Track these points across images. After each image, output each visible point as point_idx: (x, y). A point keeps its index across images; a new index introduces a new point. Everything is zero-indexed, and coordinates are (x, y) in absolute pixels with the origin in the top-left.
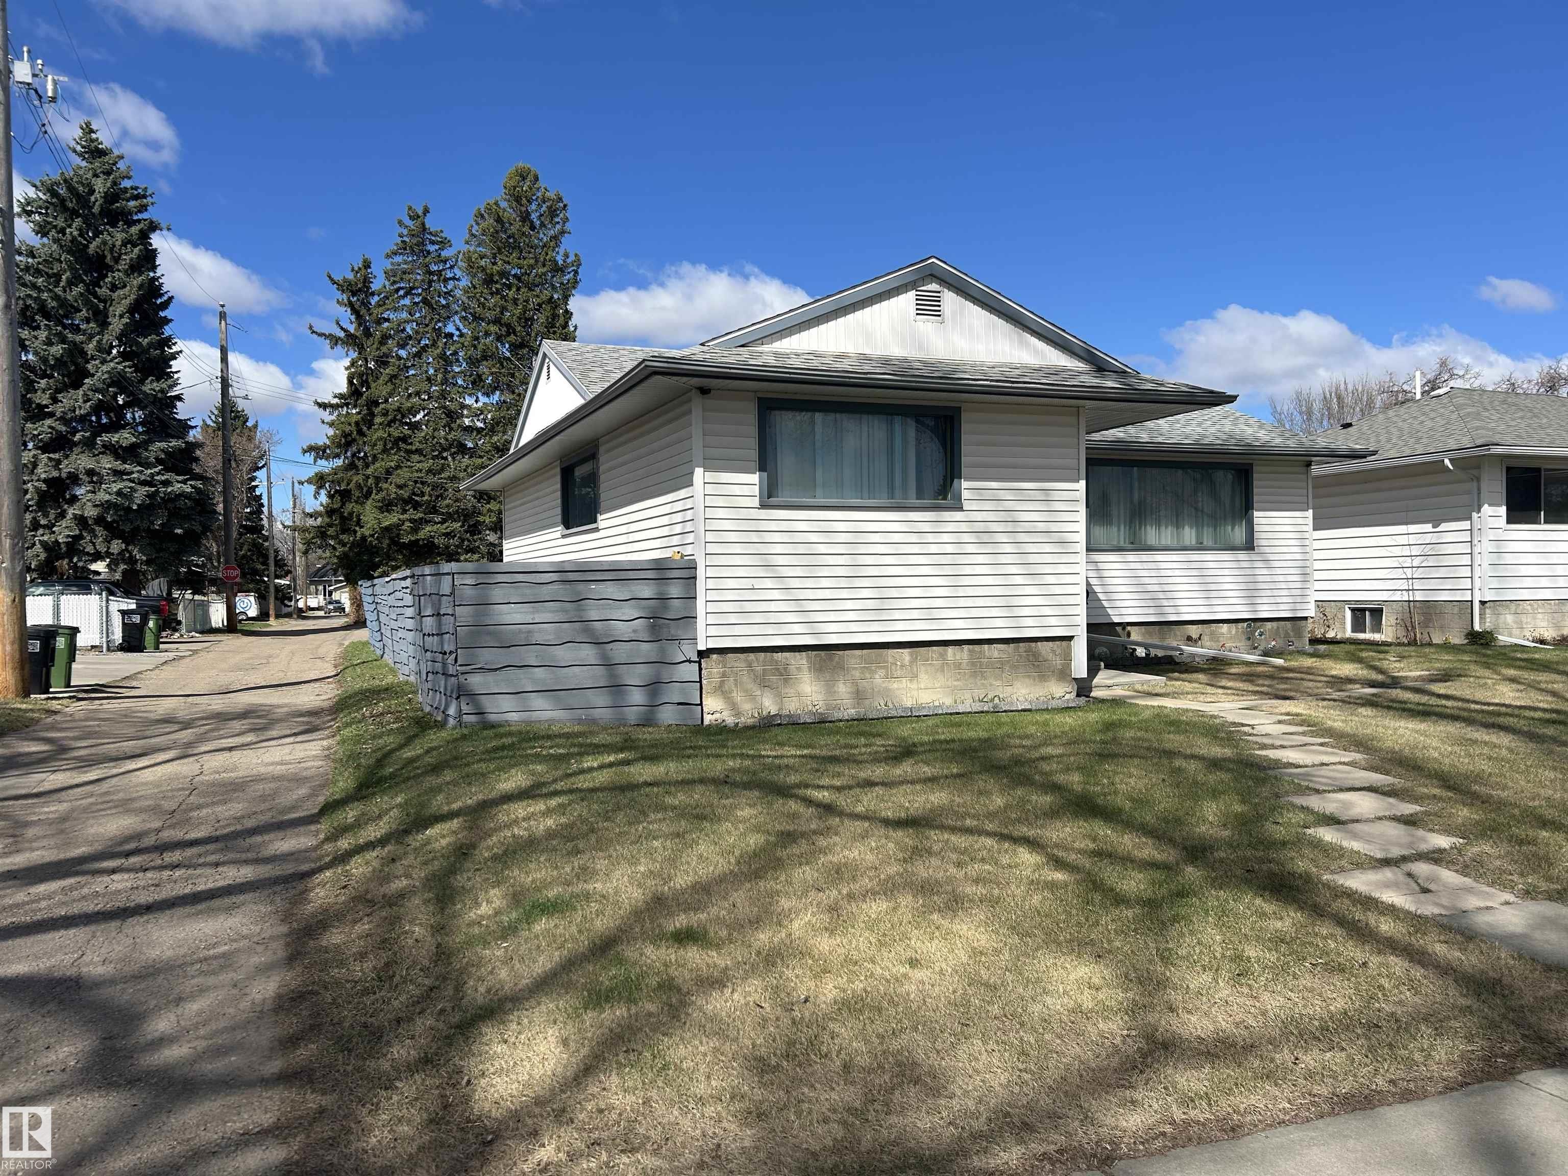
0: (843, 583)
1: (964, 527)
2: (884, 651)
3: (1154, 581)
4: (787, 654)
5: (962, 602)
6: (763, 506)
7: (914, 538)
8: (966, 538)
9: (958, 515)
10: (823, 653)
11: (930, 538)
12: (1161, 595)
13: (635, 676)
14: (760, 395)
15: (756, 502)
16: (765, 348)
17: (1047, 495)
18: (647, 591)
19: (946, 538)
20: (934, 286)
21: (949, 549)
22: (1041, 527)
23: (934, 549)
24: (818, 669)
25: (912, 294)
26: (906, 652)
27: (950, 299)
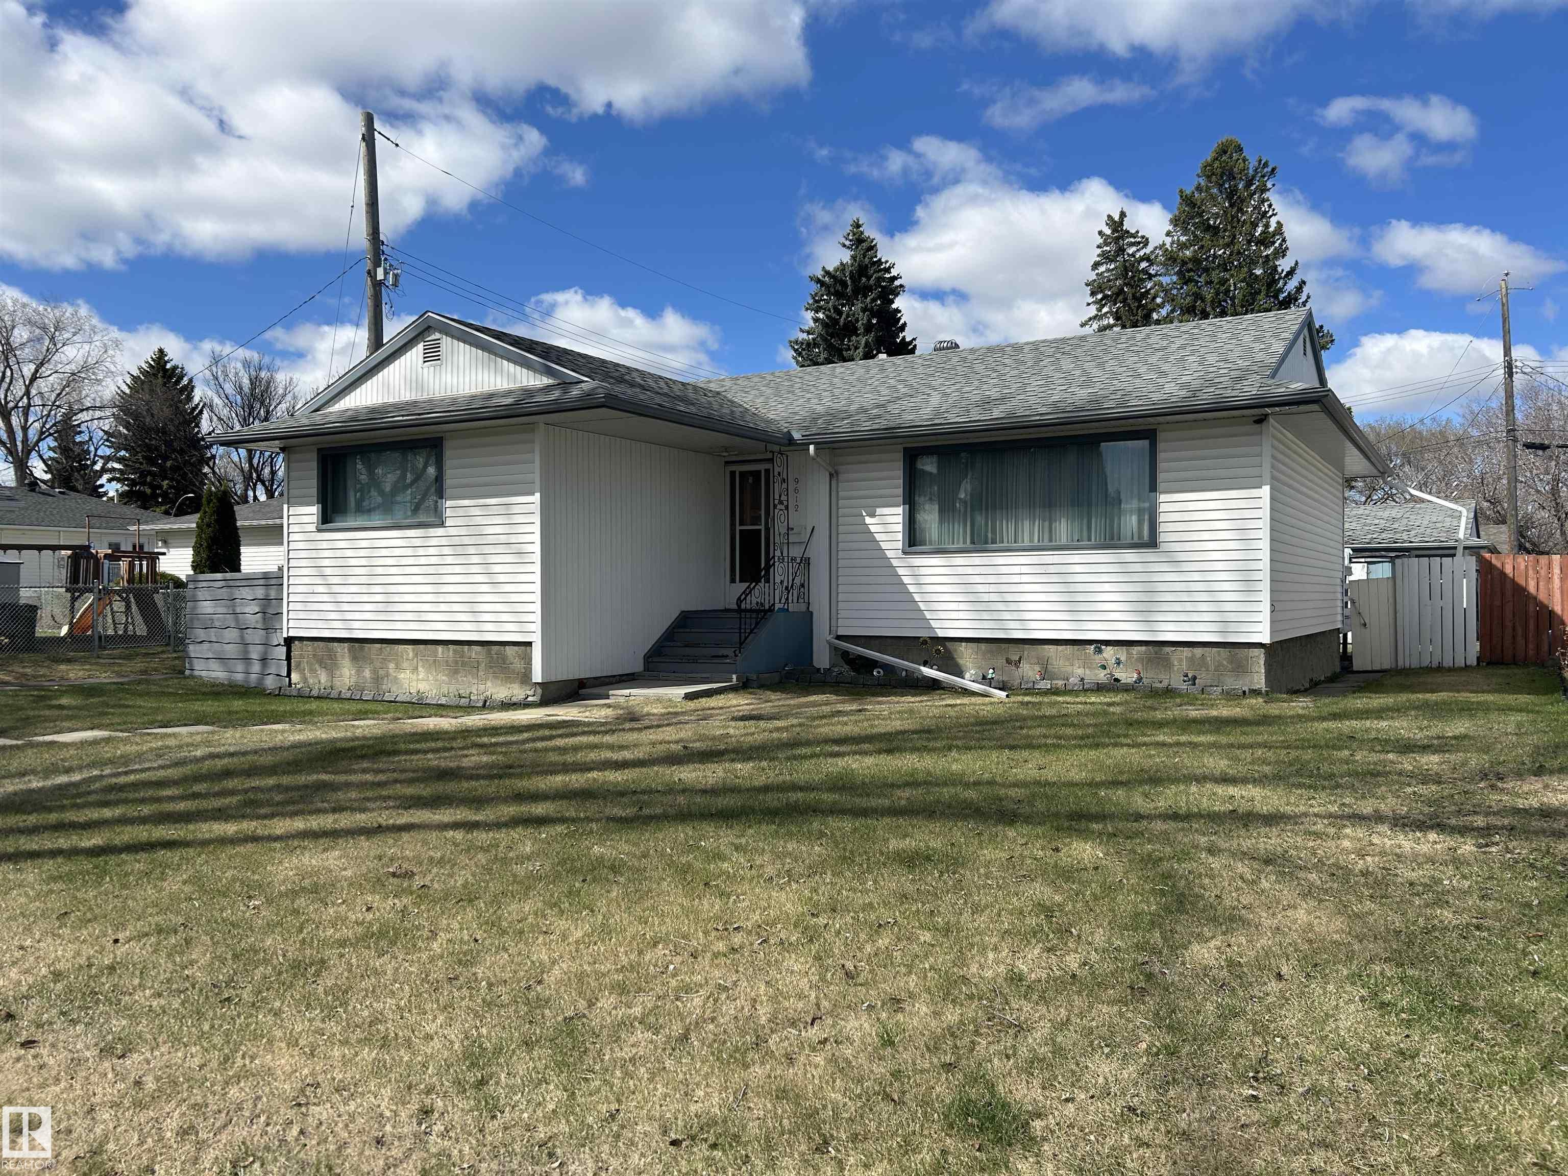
0: (364, 589)
1: (444, 541)
2: (396, 647)
3: (992, 588)
4: (336, 644)
5: (443, 607)
6: (319, 530)
7: (409, 552)
8: (446, 551)
9: (440, 531)
10: (357, 645)
11: (421, 551)
12: (1000, 606)
13: (255, 653)
14: (320, 446)
15: (313, 528)
16: (331, 410)
17: (508, 509)
18: (260, 592)
19: (432, 551)
20: (437, 335)
21: (434, 560)
22: (503, 539)
23: (423, 561)
24: (355, 658)
25: (421, 346)
26: (410, 647)
27: (446, 342)
